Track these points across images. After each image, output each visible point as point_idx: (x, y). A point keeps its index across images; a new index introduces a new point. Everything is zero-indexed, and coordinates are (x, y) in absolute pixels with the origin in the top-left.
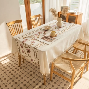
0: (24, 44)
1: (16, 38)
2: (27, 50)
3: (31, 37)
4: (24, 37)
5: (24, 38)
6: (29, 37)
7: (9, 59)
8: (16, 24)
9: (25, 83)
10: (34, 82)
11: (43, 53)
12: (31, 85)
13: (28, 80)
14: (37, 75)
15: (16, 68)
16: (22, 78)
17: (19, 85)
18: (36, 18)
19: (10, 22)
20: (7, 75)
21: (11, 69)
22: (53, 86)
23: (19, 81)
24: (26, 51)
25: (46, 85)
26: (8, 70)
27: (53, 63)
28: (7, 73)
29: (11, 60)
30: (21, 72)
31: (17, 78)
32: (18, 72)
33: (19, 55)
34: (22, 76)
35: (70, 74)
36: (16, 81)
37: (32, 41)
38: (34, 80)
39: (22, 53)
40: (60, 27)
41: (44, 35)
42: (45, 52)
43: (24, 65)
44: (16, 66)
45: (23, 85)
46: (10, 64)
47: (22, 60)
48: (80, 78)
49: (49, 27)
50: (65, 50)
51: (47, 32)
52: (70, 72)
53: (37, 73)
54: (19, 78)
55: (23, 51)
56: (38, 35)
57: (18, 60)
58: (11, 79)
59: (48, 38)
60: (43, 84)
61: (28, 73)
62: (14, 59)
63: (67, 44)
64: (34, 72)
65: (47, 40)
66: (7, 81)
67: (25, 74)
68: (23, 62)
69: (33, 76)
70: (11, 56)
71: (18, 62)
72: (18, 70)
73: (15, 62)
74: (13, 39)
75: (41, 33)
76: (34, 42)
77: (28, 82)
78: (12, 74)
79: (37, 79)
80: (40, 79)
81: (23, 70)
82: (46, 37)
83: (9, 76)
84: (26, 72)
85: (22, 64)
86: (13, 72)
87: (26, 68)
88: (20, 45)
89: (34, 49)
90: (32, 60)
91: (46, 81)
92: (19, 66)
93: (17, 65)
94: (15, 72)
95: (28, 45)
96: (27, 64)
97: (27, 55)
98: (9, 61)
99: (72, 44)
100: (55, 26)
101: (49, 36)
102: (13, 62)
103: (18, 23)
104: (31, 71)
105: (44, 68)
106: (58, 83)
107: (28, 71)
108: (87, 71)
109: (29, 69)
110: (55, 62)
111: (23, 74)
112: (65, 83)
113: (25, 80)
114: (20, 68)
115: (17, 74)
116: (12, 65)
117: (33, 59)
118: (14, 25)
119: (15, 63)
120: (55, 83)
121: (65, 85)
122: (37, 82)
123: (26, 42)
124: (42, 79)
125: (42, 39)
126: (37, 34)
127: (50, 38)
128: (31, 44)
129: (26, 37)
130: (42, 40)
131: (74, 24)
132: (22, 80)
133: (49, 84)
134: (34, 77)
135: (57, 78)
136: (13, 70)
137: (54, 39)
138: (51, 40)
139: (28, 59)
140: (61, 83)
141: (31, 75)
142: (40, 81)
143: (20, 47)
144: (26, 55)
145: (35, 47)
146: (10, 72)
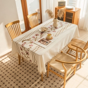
0: (23, 47)
1: (15, 41)
2: (26, 52)
3: (29, 40)
4: (22, 40)
5: (23, 42)
6: (27, 40)
7: (9, 58)
8: (14, 25)
9: (25, 79)
10: (33, 79)
11: (40, 56)
12: (30, 81)
13: (28, 77)
14: (35, 72)
15: (16, 66)
16: (23, 75)
17: (20, 82)
18: (33, 16)
19: (8, 24)
20: (8, 73)
21: (12, 67)
22: (49, 82)
23: (20, 78)
24: (25, 54)
25: (44, 81)
26: (9, 69)
27: (49, 64)
28: (9, 71)
29: (11, 59)
30: (21, 70)
31: (18, 76)
32: (18, 70)
33: (19, 55)
34: (23, 73)
35: (63, 72)
36: (18, 78)
37: (30, 44)
38: (33, 77)
39: (22, 54)
40: (56, 28)
41: (41, 38)
42: (41, 56)
43: (23, 63)
44: (16, 65)
45: (24, 82)
46: (11, 62)
47: (21, 59)
48: (74, 74)
49: (45, 28)
50: (60, 50)
51: (44, 34)
52: (63, 71)
53: (35, 71)
54: (20, 76)
55: (22, 53)
56: (35, 38)
57: (18, 59)
58: (13, 76)
59: (44, 41)
60: (41, 80)
61: (28, 71)
62: (14, 57)
63: (62, 45)
64: (33, 70)
65: (43, 44)
66: (10, 78)
67: (25, 71)
68: (22, 61)
69: (32, 73)
70: (10, 55)
71: (17, 60)
72: (18, 68)
73: (15, 60)
74: (13, 42)
75: (38, 35)
76: (32, 46)
77: (28, 79)
78: (13, 72)
79: (35, 76)
80: (38, 76)
81: (23, 68)
82: (42, 40)
83: (11, 74)
84: (25, 69)
85: (21, 63)
86: (14, 70)
87: (26, 66)
88: (19, 48)
89: (32, 52)
90: (30, 60)
91: (43, 78)
92: (19, 65)
93: (17, 63)
94: (16, 70)
95: (26, 48)
96: (26, 63)
97: (27, 56)
98: (9, 59)
99: (67, 44)
100: (51, 26)
101: (46, 39)
102: (13, 60)
103: (16, 24)
104: (30, 69)
105: (41, 68)
106: (54, 79)
107: (28, 69)
108: (80, 68)
109: (28, 67)
110: (51, 62)
111: (23, 71)
112: (60, 79)
113: (25, 77)
114: (19, 66)
115: (18, 72)
116: (12, 63)
117: (32, 60)
118: (12, 26)
119: (15, 62)
120: (51, 79)
121: (60, 81)
122: (35, 78)
123: (25, 46)
124: (40, 76)
125: (39, 42)
126: (34, 36)
127: (46, 41)
128: (30, 48)
129: (24, 40)
130: (39, 44)
131: (70, 24)
132: (23, 78)
133: (46, 80)
134: (33, 75)
135: (53, 75)
136: (14, 68)
137: (50, 42)
138: (47, 43)
139: (28, 60)
140: (57, 79)
141: (30, 73)
142: (38, 78)
143: (20, 49)
144: (25, 56)
145: (33, 51)
146: (11, 70)
